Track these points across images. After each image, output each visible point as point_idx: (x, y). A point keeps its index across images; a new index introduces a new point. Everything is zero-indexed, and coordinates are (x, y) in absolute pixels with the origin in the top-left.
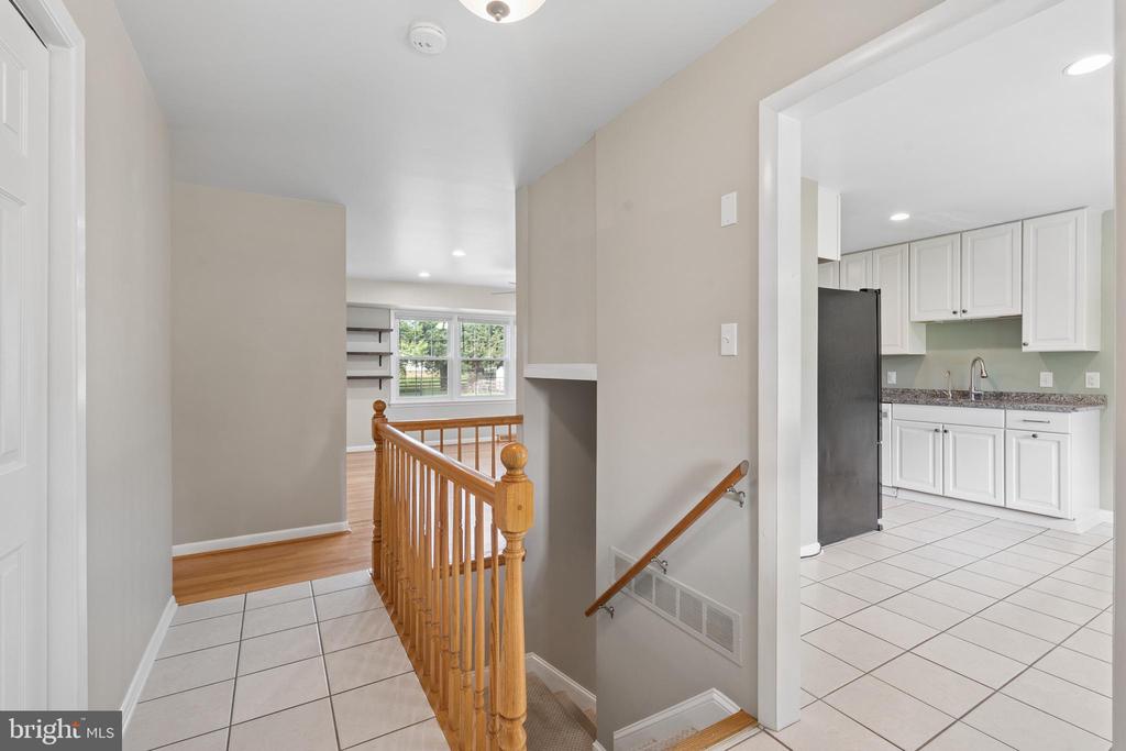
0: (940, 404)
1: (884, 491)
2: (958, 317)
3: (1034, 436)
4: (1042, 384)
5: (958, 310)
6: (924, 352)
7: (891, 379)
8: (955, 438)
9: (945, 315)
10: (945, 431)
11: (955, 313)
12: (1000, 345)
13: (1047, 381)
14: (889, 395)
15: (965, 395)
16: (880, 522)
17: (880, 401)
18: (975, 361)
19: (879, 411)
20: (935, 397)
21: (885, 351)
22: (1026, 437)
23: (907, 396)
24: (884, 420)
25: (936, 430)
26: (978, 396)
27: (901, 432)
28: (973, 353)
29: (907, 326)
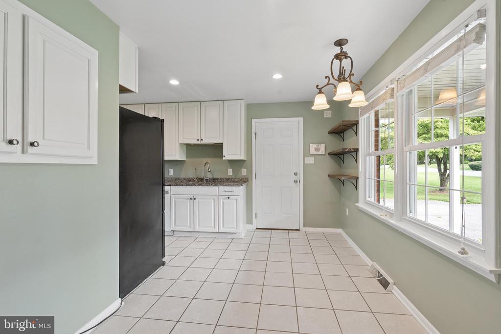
0: (192, 185)
1: (166, 234)
2: (199, 142)
3: (229, 198)
4: (229, 174)
5: (199, 138)
6: (185, 159)
7: (170, 173)
8: (199, 202)
9: (194, 141)
10: (195, 199)
11: (198, 140)
12: (215, 157)
13: (230, 172)
14: (170, 181)
15: (202, 180)
16: (163, 260)
17: (163, 185)
18: (206, 164)
19: (163, 191)
20: (189, 182)
21: (166, 158)
22: (226, 198)
23: (178, 182)
24: (166, 196)
25: (191, 199)
26: (207, 180)
27: (175, 201)
28: (205, 160)
29: (178, 145)
